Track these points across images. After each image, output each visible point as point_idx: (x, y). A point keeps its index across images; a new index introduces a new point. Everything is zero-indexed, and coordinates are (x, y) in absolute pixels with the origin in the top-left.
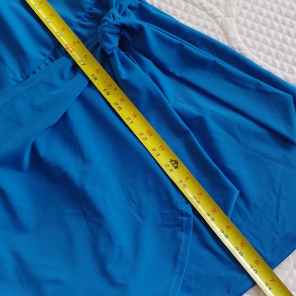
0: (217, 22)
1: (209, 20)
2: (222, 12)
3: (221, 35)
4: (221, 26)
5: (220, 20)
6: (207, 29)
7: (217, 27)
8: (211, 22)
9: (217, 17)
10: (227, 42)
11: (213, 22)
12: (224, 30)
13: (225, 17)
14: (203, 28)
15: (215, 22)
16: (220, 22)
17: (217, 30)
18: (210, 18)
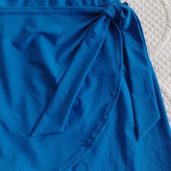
0: (164, 8)
1: (160, 5)
2: (169, 2)
3: (164, 16)
4: (166, 11)
5: (166, 7)
6: (157, 10)
7: (163, 11)
8: (160, 6)
9: (165, 5)
10: (167, 21)
11: (162, 7)
12: (167, 14)
13: (170, 6)
14: (155, 9)
15: (163, 8)
16: (166, 8)
17: (163, 13)
18: (161, 4)
